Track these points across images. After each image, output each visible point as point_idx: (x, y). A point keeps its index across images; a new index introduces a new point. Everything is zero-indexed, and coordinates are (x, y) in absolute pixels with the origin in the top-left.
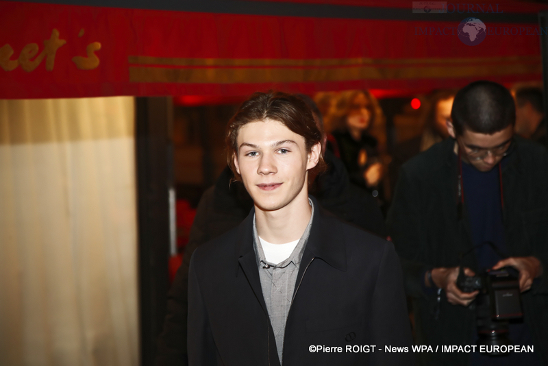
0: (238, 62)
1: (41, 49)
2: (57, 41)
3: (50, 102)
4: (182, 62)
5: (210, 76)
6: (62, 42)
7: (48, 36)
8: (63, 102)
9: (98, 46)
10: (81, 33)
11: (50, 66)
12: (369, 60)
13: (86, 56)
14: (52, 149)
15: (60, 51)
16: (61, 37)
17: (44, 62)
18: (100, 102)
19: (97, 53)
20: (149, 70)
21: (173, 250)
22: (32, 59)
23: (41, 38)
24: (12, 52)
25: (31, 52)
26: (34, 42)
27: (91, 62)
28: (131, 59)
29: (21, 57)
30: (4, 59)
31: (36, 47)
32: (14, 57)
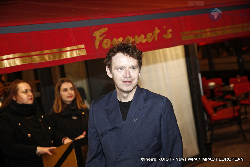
0: (217, 29)
1: (153, 34)
2: (157, 31)
3: (157, 51)
4: (199, 31)
5: (209, 35)
6: (159, 31)
7: (154, 30)
8: (161, 50)
9: (170, 30)
10: (165, 27)
11: (156, 39)
13: (166, 34)
14: (159, 65)
15: (159, 34)
16: (158, 29)
17: (154, 38)
18: (173, 48)
19: (170, 33)
20: (188, 36)
21: (202, 94)
22: (150, 38)
23: (152, 31)
24: (144, 37)
25: (149, 36)
26: (150, 32)
27: (169, 36)
28: (182, 33)
29: (147, 38)
30: (141, 39)
31: (151, 34)
32: (145, 38)
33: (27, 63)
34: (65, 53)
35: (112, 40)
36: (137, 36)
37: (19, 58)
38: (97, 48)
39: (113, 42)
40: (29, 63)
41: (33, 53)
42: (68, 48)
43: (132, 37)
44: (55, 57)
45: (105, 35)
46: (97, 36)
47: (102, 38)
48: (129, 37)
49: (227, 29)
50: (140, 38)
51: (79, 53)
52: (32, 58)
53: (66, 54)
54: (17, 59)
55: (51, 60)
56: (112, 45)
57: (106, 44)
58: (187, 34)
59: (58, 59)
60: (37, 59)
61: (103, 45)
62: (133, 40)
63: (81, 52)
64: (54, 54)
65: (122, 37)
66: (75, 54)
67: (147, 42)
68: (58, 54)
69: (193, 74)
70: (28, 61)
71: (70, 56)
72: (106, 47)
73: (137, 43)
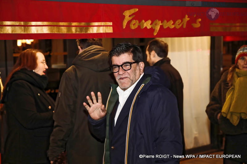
1: (182, 21)
3: (183, 38)
4: (228, 25)
5: (238, 29)
6: (188, 19)
7: (184, 17)
8: (187, 38)
9: (200, 20)
10: (195, 16)
11: (185, 27)
13: (196, 23)
14: (183, 53)
15: (188, 22)
16: (188, 17)
17: (183, 25)
18: (199, 38)
19: (200, 22)
20: (216, 28)
22: (179, 25)
23: (182, 18)
24: (173, 22)
25: (178, 22)
26: (180, 19)
27: (197, 25)
28: (211, 24)
29: (175, 24)
30: (170, 25)
31: (180, 21)
32: (173, 24)
33: (54, 33)
34: (92, 27)
35: (140, 22)
36: (165, 21)
37: (47, 27)
38: (124, 27)
39: (141, 23)
40: (56, 33)
41: (61, 24)
42: (96, 24)
43: (160, 22)
44: (81, 30)
45: (134, 16)
46: (126, 16)
47: (130, 18)
48: (158, 20)
50: (169, 23)
51: (105, 30)
52: (59, 29)
53: (92, 29)
54: (45, 27)
55: (77, 33)
56: (139, 27)
57: (134, 24)
58: (216, 26)
59: (85, 33)
60: (64, 30)
61: (131, 25)
62: (161, 24)
63: (108, 30)
64: (81, 27)
65: (151, 20)
66: (102, 30)
67: (175, 27)
68: (85, 27)
69: (216, 67)
70: (55, 31)
71: (97, 31)
72: (133, 27)
73: (165, 27)
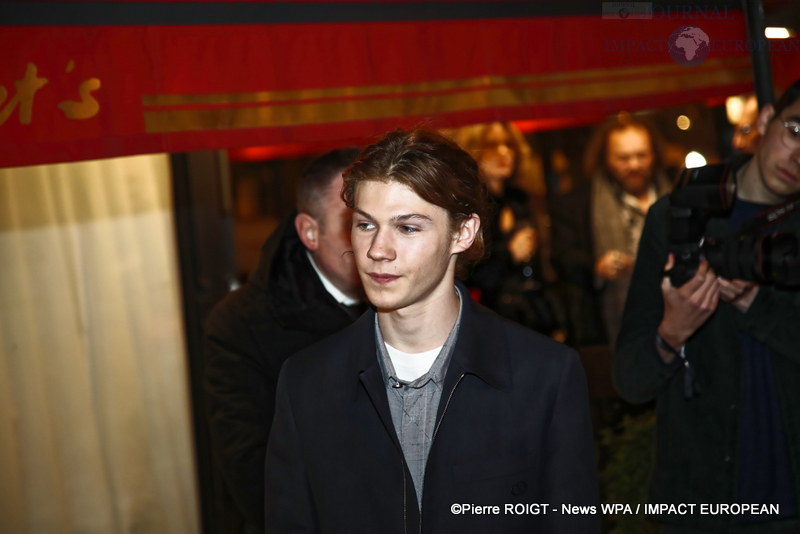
0: (306, 94)
1: (12, 92)
2: (34, 81)
4: (223, 99)
5: (265, 117)
6: (42, 82)
7: (20, 74)
9: (95, 84)
10: (70, 67)
12: (499, 80)
16: (39, 75)
17: (16, 114)
19: (94, 94)
20: (174, 115)
23: (11, 77)
27: (86, 108)
28: (146, 101)
31: (3, 91)
49: (345, 99)
58: (169, 108)
